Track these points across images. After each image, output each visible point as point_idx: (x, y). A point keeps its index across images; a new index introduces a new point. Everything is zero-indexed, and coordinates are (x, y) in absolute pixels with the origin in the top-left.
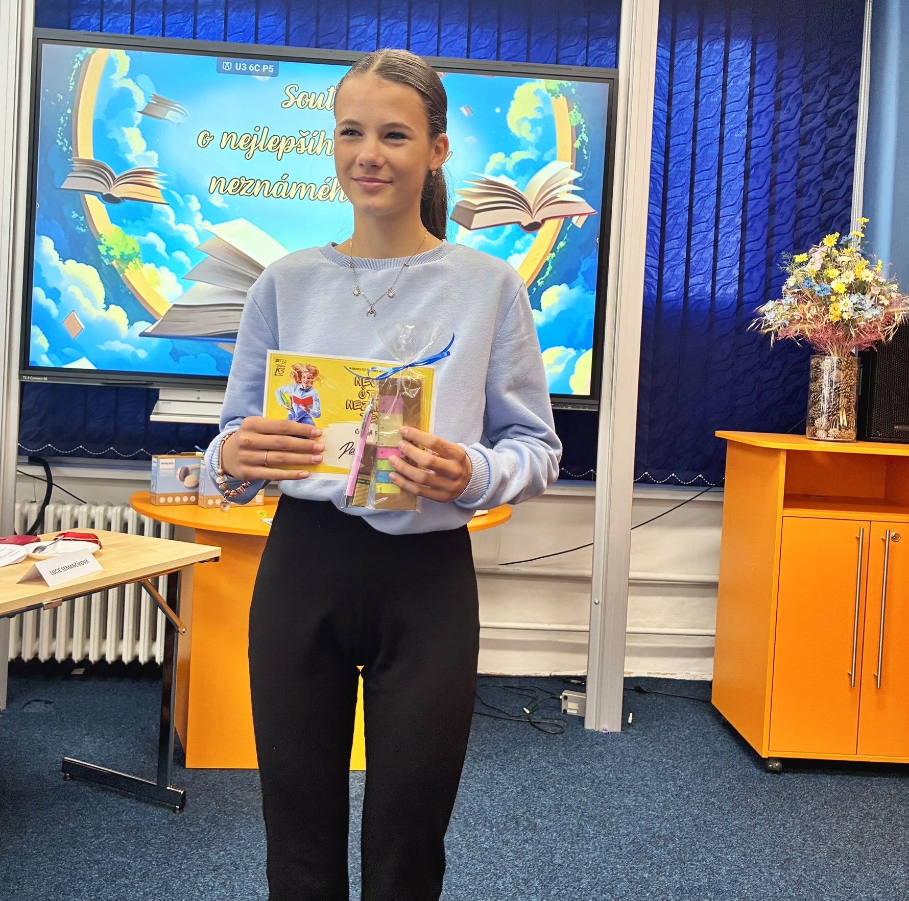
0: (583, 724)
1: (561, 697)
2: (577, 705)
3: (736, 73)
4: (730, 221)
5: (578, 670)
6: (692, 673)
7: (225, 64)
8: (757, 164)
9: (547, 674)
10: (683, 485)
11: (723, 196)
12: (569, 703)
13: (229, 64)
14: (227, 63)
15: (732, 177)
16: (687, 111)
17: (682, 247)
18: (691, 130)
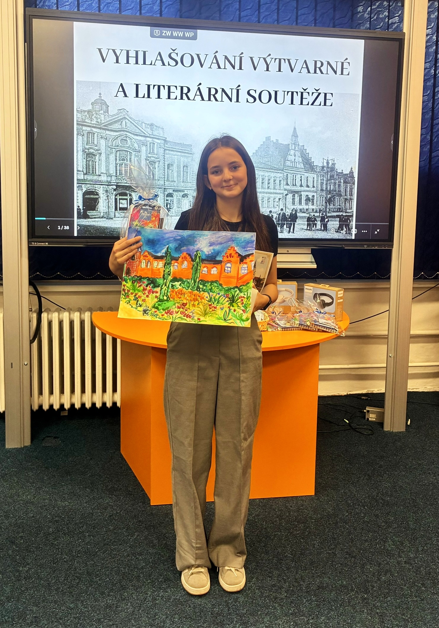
0: (383, 427)
1: (365, 411)
2: (375, 415)
5: (363, 390)
6: (428, 387)
7: (155, 32)
9: (345, 393)
10: (428, 279)
12: (370, 415)
13: (158, 32)
14: (157, 31)
16: (432, 47)
17: (428, 133)
18: (434, 60)
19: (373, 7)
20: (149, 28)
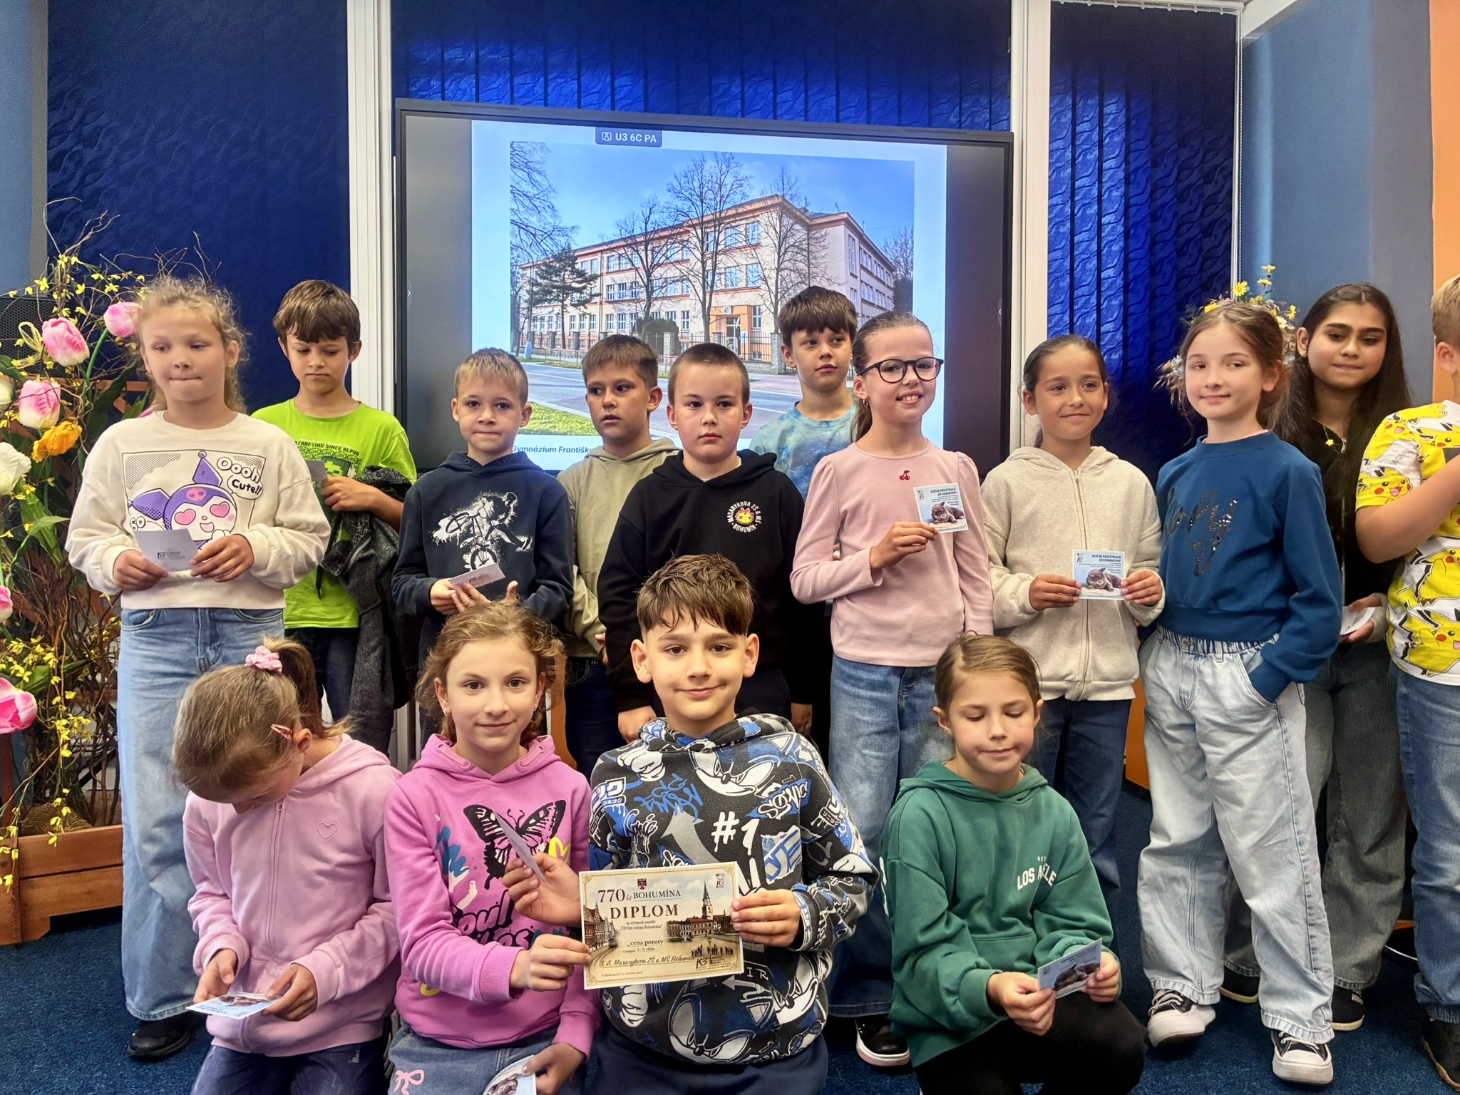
3: (1111, 129)
4: (1112, 283)
7: (604, 135)
8: (1136, 224)
11: (1104, 258)
13: (609, 135)
14: (607, 133)
15: (1111, 238)
16: (1065, 170)
17: (1065, 312)
18: (1069, 190)
19: (964, 105)
20: (592, 130)
